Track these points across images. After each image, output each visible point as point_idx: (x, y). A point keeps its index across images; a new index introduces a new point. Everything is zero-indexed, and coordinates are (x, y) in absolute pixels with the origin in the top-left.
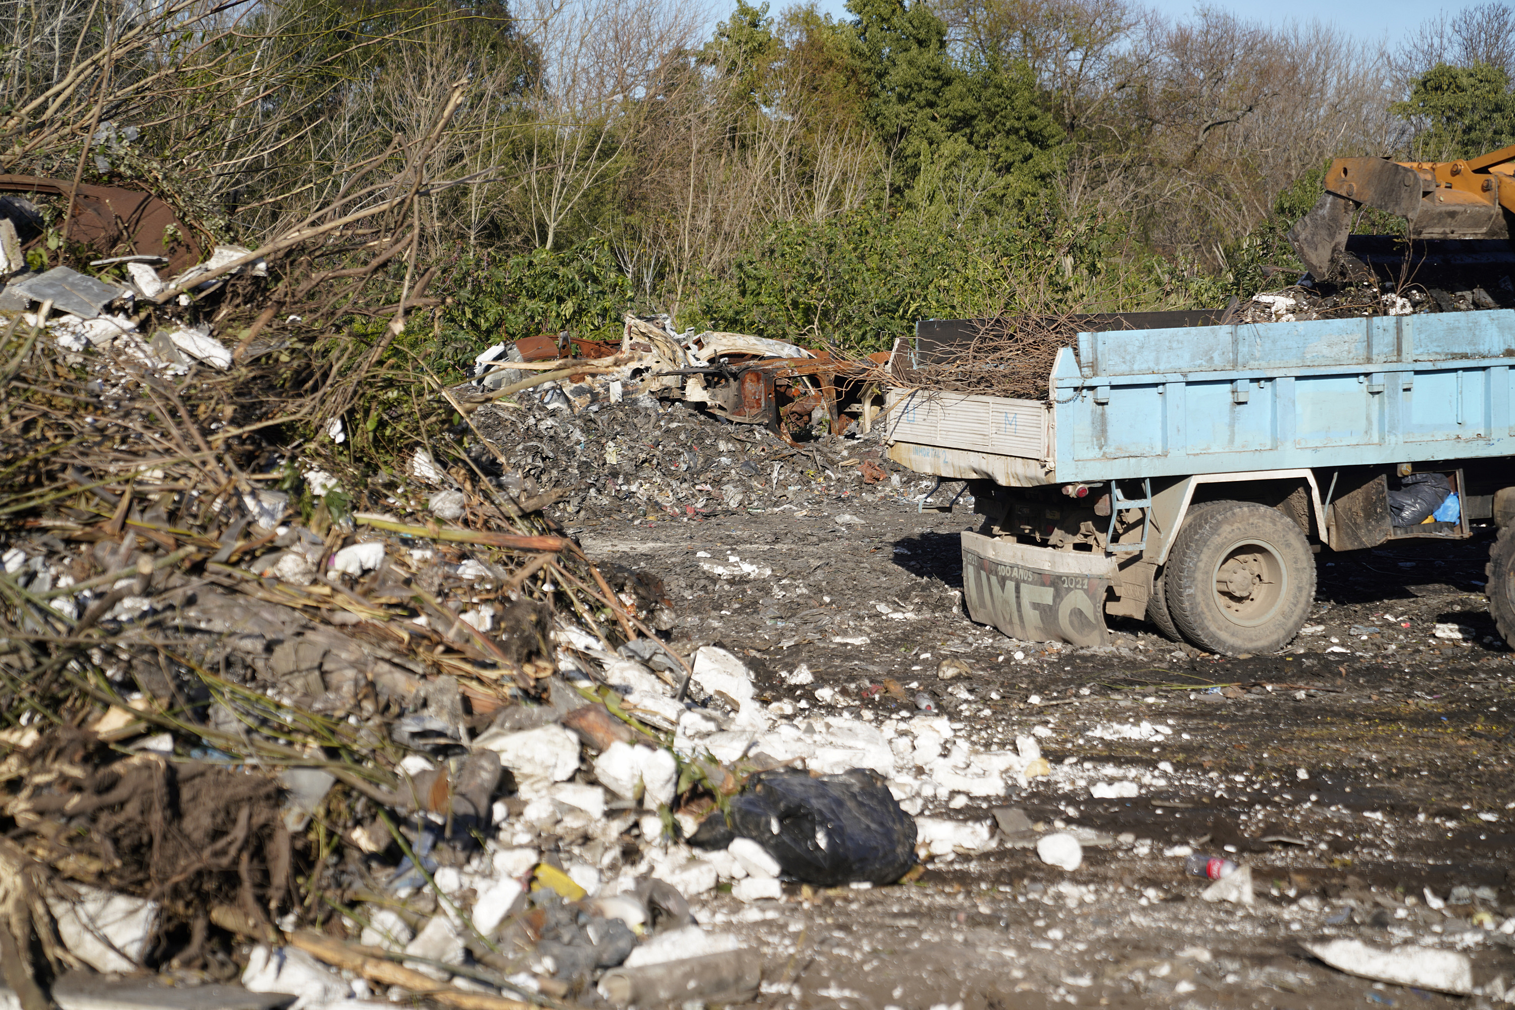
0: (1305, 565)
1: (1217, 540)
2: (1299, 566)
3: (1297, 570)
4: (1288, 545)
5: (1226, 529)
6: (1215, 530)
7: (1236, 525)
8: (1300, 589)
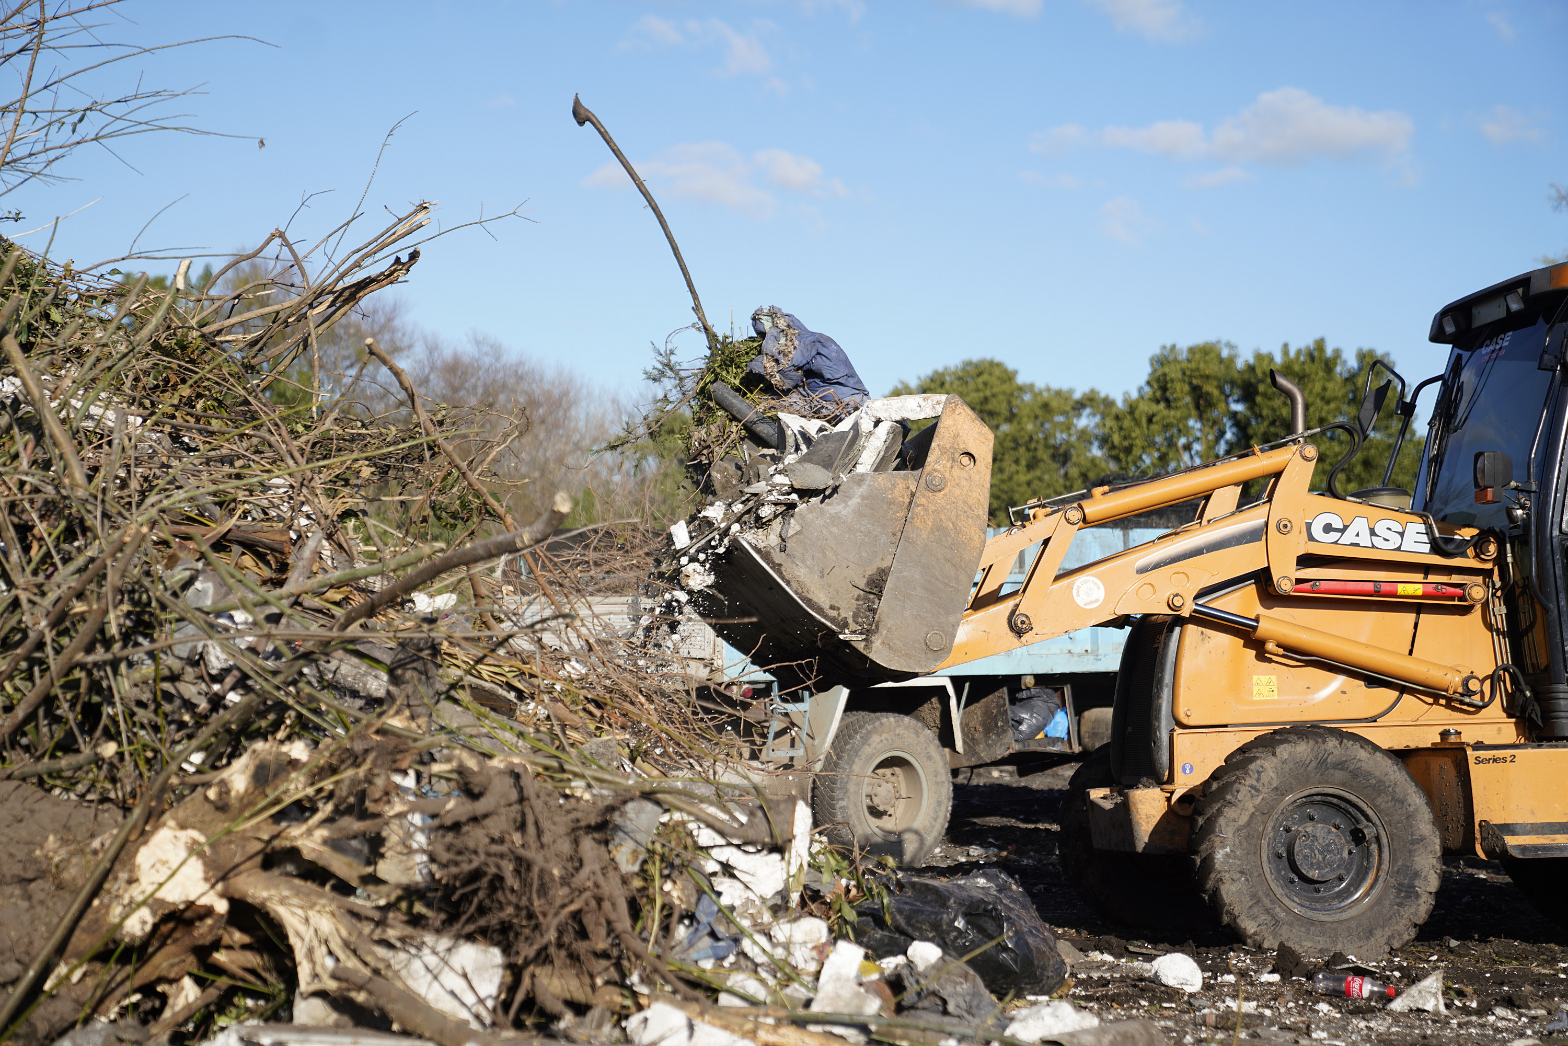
0: (944, 778)
1: (867, 750)
2: (939, 779)
3: (937, 783)
4: (929, 758)
5: (875, 739)
6: (865, 740)
7: (885, 735)
8: (939, 803)
